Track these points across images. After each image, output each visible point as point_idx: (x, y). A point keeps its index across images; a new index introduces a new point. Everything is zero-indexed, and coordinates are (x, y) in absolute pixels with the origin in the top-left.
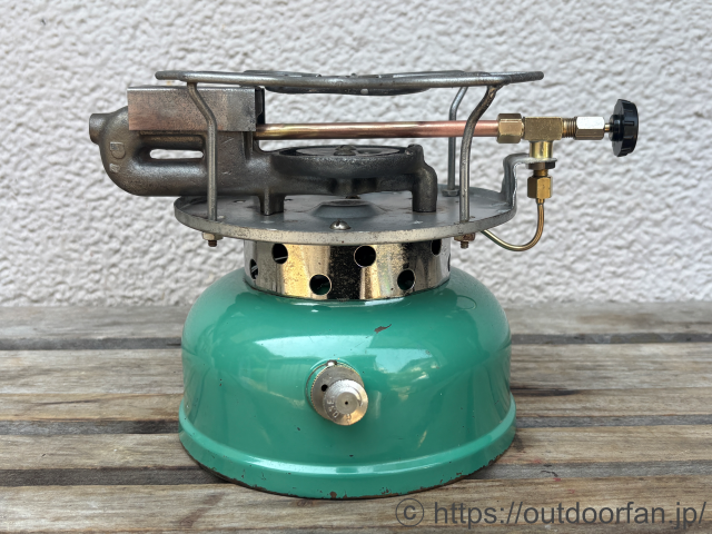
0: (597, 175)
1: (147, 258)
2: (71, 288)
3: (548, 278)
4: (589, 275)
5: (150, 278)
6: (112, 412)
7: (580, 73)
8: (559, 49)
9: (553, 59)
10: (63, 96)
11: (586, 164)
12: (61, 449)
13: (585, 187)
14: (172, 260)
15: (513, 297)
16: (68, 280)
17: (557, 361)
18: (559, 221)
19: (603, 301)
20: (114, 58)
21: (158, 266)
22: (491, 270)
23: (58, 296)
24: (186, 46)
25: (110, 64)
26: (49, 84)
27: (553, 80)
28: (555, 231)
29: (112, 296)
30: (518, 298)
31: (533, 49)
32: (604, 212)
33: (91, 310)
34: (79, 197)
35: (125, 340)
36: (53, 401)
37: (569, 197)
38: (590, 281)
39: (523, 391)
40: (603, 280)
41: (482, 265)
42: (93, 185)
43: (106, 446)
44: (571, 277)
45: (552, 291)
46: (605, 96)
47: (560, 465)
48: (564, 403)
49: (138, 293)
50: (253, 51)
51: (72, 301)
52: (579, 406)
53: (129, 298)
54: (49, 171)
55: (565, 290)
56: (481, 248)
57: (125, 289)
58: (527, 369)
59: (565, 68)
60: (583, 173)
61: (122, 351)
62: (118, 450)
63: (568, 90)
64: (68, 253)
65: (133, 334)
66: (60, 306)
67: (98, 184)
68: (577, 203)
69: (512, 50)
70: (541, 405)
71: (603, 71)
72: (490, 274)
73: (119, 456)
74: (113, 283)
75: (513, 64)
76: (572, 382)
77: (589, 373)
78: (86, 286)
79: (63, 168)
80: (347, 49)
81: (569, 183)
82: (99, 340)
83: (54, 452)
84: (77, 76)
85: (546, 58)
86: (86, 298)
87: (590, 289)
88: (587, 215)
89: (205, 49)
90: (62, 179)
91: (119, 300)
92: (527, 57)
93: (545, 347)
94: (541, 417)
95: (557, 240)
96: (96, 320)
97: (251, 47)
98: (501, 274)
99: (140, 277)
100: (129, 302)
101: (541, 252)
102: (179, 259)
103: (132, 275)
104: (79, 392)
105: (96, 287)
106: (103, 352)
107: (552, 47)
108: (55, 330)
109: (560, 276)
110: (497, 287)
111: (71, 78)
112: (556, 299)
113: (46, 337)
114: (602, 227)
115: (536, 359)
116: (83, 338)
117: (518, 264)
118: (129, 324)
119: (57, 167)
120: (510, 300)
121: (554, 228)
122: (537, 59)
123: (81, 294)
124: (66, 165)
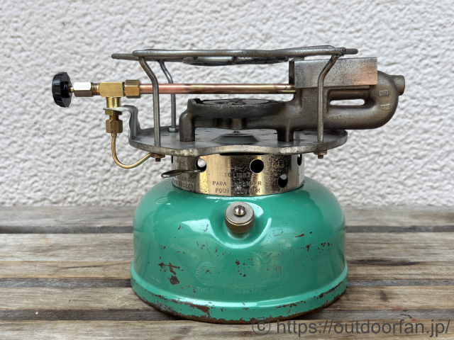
0: (421, 123)
1: (128, 175)
2: (78, 195)
3: (388, 190)
4: (415, 188)
5: (129, 188)
6: (112, 273)
7: (409, 56)
8: (396, 41)
9: (392, 47)
10: (75, 71)
11: (413, 115)
12: (81, 297)
13: (412, 130)
14: (144, 177)
15: (365, 202)
16: (76, 189)
17: (401, 243)
18: (396, 152)
19: (424, 205)
20: (108, 47)
21: (134, 180)
22: (351, 184)
23: (69, 199)
24: (155, 39)
25: (106, 51)
26: (66, 63)
27: (392, 61)
28: (393, 159)
29: (104, 200)
30: (369, 203)
31: (379, 41)
32: (426, 147)
33: (91, 209)
34: (84, 136)
35: (115, 228)
36: (73, 265)
37: (402, 137)
38: (416, 192)
39: (382, 263)
40: (424, 191)
41: (345, 181)
42: (93, 128)
43: (110, 295)
44: (403, 189)
45: (391, 198)
46: (425, 71)
47: (413, 310)
48: (410, 270)
49: (121, 198)
50: (198, 43)
51: (79, 203)
52: (420, 272)
53: (115, 201)
54: (65, 119)
55: (399, 198)
56: (345, 170)
57: (113, 195)
58: (381, 248)
59: (400, 53)
60: (411, 121)
61: (114, 234)
62: (119, 298)
63: (402, 67)
64: (77, 172)
65: (120, 224)
66: (70, 206)
67: (97, 128)
68: (408, 141)
69: (365, 41)
70: (395, 272)
71: (425, 55)
72: (351, 187)
73: (119, 301)
74: (106, 191)
75: (366, 50)
76: (413, 257)
77: (423, 251)
78: (88, 193)
79: (75, 117)
80: (258, 41)
81: (402, 128)
82: (98, 228)
83: (76, 299)
84: (85, 58)
85: (387, 47)
86: (88, 201)
87: (416, 197)
88: (414, 148)
89: (167, 41)
90: (73, 124)
91: (109, 202)
92: (375, 46)
93: (392, 234)
94: (396, 279)
95: (395, 165)
96: (95, 215)
97: (196, 40)
98: (358, 187)
99: (123, 187)
100: (115, 203)
101: (384, 173)
102: (148, 176)
103: (117, 186)
104: (89, 260)
105: (94, 193)
106: (102, 235)
107: (391, 40)
108: (69, 221)
109: (396, 188)
110: (355, 195)
111: (81, 59)
112: (394, 203)
113: (64, 226)
114: (424, 156)
115: (386, 242)
116: (87, 226)
117: (369, 180)
118: (116, 217)
119: (70, 117)
120: (363, 204)
121: (392, 157)
122: (381, 47)
123: (84, 198)
124: (76, 115)
